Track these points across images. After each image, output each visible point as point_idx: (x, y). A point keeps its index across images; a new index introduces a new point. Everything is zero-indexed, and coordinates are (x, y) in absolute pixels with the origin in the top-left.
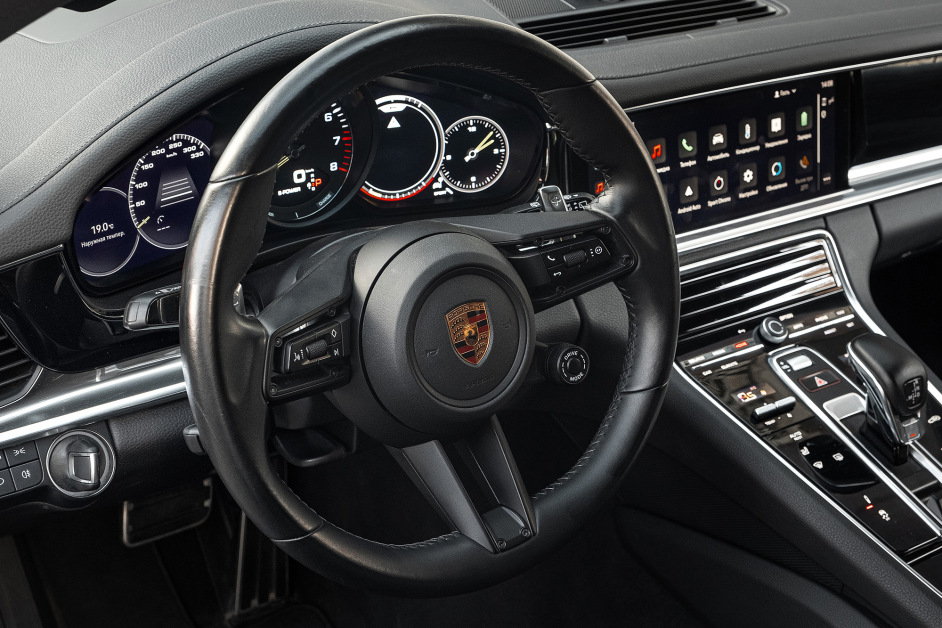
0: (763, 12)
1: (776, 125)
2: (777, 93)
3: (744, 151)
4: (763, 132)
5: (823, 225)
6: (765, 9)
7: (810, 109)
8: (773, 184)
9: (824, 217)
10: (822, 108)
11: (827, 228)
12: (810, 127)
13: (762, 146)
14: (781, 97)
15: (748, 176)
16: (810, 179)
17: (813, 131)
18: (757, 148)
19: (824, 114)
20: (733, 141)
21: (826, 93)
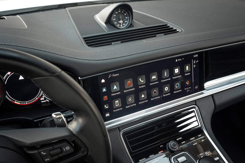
0: (175, 31)
1: (177, 71)
2: (176, 60)
3: (164, 81)
4: (172, 73)
5: (195, 104)
6: (176, 30)
7: (189, 64)
8: (176, 91)
9: (195, 101)
10: (194, 64)
11: (195, 105)
12: (190, 70)
13: (172, 78)
14: (178, 61)
15: (166, 89)
16: (190, 88)
17: (191, 72)
18: (170, 79)
19: (195, 66)
20: (160, 77)
21: (195, 59)
